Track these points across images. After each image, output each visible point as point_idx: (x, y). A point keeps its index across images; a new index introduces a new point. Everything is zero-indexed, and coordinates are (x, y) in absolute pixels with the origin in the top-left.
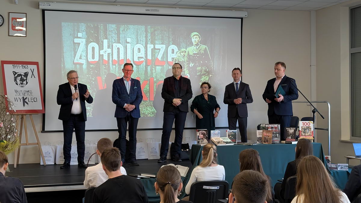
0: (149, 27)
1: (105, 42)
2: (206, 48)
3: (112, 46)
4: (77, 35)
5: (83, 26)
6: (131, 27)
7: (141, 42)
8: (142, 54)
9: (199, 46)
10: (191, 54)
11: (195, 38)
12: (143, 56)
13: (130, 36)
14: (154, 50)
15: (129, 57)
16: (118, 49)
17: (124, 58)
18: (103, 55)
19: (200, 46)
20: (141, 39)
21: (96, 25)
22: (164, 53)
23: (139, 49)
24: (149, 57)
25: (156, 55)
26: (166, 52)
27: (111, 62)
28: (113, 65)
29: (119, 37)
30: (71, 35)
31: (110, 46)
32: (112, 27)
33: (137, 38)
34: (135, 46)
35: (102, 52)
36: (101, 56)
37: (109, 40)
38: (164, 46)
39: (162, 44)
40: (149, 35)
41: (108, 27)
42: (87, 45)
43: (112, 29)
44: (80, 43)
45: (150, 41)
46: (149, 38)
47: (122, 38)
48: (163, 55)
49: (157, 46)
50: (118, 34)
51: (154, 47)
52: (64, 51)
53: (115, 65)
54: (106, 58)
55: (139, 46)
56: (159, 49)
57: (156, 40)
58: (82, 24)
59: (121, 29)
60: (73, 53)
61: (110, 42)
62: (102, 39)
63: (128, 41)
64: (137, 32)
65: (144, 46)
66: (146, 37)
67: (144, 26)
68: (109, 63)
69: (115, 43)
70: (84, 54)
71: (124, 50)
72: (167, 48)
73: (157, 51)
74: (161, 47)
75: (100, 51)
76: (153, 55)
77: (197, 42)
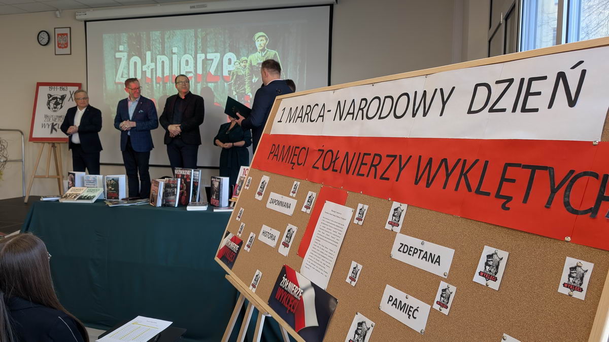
0: (199, 30)
1: (148, 54)
2: (275, 54)
3: (156, 59)
4: (119, 48)
5: (124, 37)
6: (178, 32)
7: (190, 52)
8: (191, 68)
9: (265, 52)
10: (254, 63)
11: (260, 40)
12: (192, 70)
13: (176, 45)
14: (205, 61)
15: (175, 72)
16: (163, 62)
17: (169, 73)
18: (145, 71)
19: (267, 52)
20: (190, 48)
21: (138, 34)
22: (218, 64)
23: (187, 61)
24: (200, 72)
25: (208, 68)
26: (221, 63)
27: (154, 80)
28: (156, 83)
29: (163, 48)
30: (112, 48)
31: (153, 60)
32: (156, 34)
33: (185, 46)
34: (182, 58)
35: (145, 68)
36: (144, 73)
37: (153, 51)
38: (218, 55)
39: (216, 52)
40: (199, 41)
41: (151, 35)
42: (128, 59)
43: (156, 38)
44: (122, 58)
45: (201, 49)
46: (200, 45)
47: (167, 47)
48: (217, 67)
49: (209, 56)
50: (163, 43)
51: (206, 57)
52: (106, 69)
53: (159, 83)
54: (149, 75)
55: (187, 57)
56: (212, 60)
57: (209, 47)
58: (124, 34)
59: (166, 36)
60: (114, 70)
61: (154, 55)
62: (145, 51)
63: (174, 51)
64: (185, 39)
65: (193, 56)
66: (196, 44)
67: (193, 30)
68: (152, 81)
69: (158, 55)
70: (126, 71)
71: (169, 63)
72: (222, 57)
73: (210, 62)
74: (215, 56)
75: (143, 67)
76: (204, 68)
77: (263, 45)
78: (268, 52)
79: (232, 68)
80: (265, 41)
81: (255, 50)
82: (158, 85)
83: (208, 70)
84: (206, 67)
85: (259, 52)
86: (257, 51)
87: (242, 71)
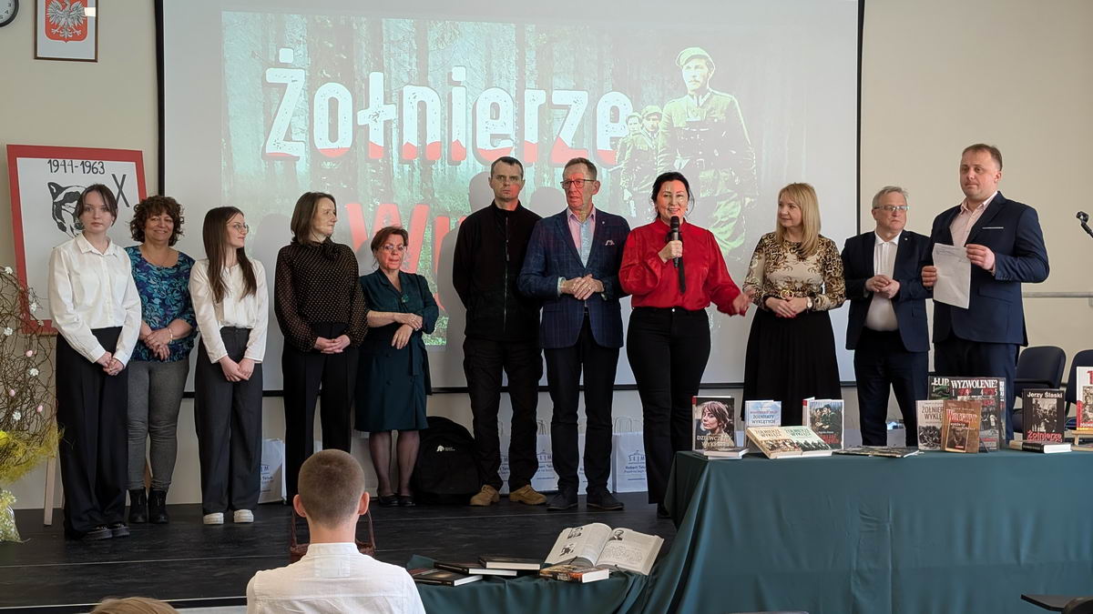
0: (531, 28)
1: (376, 80)
2: (732, 103)
3: (401, 94)
4: (277, 55)
5: (297, 25)
6: (467, 27)
7: (504, 81)
8: (506, 124)
9: (706, 97)
10: (679, 122)
11: (694, 67)
12: (510, 130)
13: (462, 61)
14: (546, 110)
15: (460, 134)
16: (422, 105)
17: (443, 138)
18: (366, 127)
19: (711, 96)
20: (504, 73)
21: (343, 22)
22: (583, 119)
23: (495, 107)
24: (531, 135)
25: (556, 127)
26: (591, 118)
27: (395, 151)
28: (401, 161)
29: (423, 65)
30: (253, 55)
31: (391, 96)
32: (399, 28)
33: (488, 66)
34: (482, 97)
35: (364, 116)
36: (360, 131)
37: (390, 73)
38: (584, 96)
39: (577, 88)
40: (530, 55)
41: (384, 28)
42: (311, 90)
43: (400, 37)
44: (287, 84)
45: (535, 77)
46: (531, 66)
47: (435, 65)
48: (581, 127)
49: (559, 97)
50: (422, 54)
51: (549, 98)
52: (231, 113)
53: (411, 163)
54: (377, 137)
55: (494, 95)
56: (567, 108)
57: (557, 74)
58: (295, 16)
59: (433, 36)
60: (262, 119)
61: (393, 82)
62: (364, 70)
63: (455, 78)
64: (489, 46)
65: (514, 95)
66: (521, 63)
67: (513, 25)
68: (388, 156)
69: (409, 84)
70: (301, 124)
71: (443, 109)
72: (593, 103)
73: (559, 112)
74: (573, 100)
75: (360, 114)
76: (543, 128)
77: (701, 80)
78: (715, 97)
79: (620, 130)
80: (706, 69)
81: (680, 89)
82: (407, 167)
83: (555, 133)
84: (550, 125)
85: (692, 96)
86: (686, 93)
87: (648, 141)
